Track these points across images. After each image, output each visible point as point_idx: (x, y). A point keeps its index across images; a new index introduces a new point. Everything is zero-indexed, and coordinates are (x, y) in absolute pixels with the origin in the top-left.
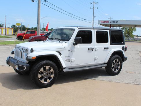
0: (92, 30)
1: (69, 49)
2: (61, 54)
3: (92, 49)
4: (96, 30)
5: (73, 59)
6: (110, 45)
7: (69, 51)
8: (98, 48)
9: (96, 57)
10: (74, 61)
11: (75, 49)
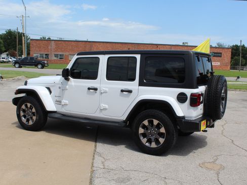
0: (100, 56)
1: (60, 85)
2: (50, 92)
3: (96, 89)
4: (107, 56)
5: (64, 101)
6: (139, 85)
7: (60, 88)
8: (107, 89)
9: (104, 105)
10: (66, 105)
11: (67, 87)
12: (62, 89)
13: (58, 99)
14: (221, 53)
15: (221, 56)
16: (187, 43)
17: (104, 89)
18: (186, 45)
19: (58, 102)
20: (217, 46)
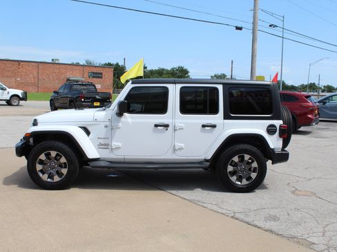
1: (108, 123)
2: (88, 133)
3: (167, 126)
5: (115, 144)
6: (225, 119)
7: (106, 127)
8: (183, 125)
9: (178, 145)
10: (118, 148)
11: (120, 124)
12: (112, 128)
13: (102, 141)
14: (101, 74)
15: (101, 77)
16: (58, 60)
17: (180, 125)
18: (57, 62)
19: (104, 146)
20: (86, 64)
